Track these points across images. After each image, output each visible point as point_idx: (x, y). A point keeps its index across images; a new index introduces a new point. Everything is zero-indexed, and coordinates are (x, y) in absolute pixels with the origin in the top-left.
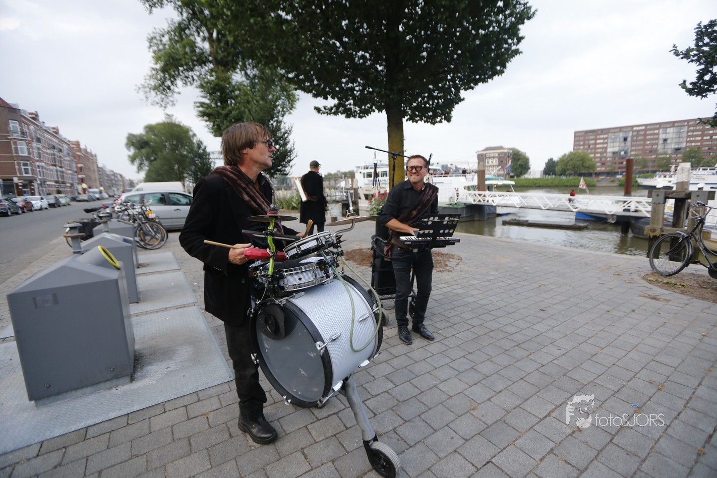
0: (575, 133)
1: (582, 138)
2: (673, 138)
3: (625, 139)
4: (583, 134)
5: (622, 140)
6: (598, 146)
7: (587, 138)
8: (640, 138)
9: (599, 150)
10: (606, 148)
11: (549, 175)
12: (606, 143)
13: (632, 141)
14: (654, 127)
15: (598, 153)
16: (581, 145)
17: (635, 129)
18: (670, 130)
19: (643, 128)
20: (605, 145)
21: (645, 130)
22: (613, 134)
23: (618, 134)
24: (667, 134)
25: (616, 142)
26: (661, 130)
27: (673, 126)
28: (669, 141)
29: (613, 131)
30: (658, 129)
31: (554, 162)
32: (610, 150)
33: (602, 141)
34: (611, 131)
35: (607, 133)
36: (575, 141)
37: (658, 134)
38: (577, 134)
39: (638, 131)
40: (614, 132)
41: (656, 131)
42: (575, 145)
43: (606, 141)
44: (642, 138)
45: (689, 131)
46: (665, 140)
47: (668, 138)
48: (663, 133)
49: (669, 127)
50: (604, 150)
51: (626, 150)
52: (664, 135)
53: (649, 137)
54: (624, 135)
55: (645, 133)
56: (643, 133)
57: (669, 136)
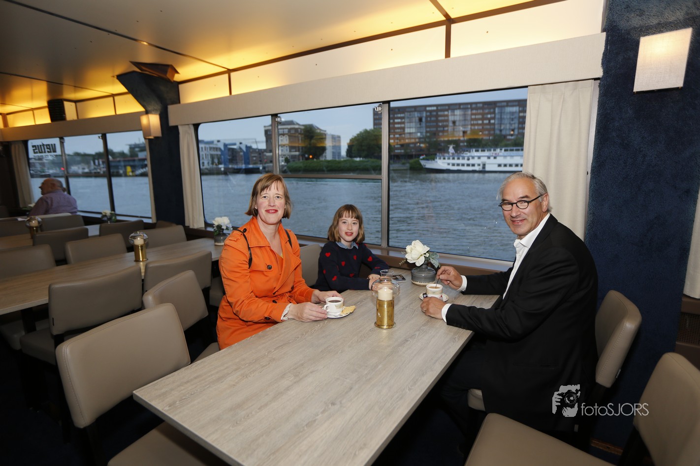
2: (460, 121)
3: (420, 120)
5: (417, 119)
6: (396, 126)
8: (433, 119)
9: (397, 131)
10: (403, 129)
11: (351, 156)
12: (404, 123)
13: (427, 121)
14: (444, 108)
15: (396, 133)
17: (428, 109)
18: (458, 112)
19: (435, 108)
20: (403, 125)
21: (437, 111)
22: (409, 113)
23: (414, 113)
24: (456, 117)
25: (412, 122)
26: (450, 111)
27: (460, 108)
28: (457, 124)
29: (409, 110)
30: (447, 110)
32: (407, 131)
33: (399, 120)
34: (407, 110)
35: (403, 113)
36: (374, 119)
37: (447, 116)
39: (431, 111)
41: (446, 113)
42: (374, 124)
43: (403, 120)
44: (435, 119)
45: (472, 114)
46: (454, 122)
47: (457, 121)
48: (452, 115)
49: (457, 109)
50: (402, 130)
51: (421, 131)
52: (453, 117)
53: (440, 118)
54: (419, 115)
55: (437, 114)
56: (435, 113)
57: (457, 118)
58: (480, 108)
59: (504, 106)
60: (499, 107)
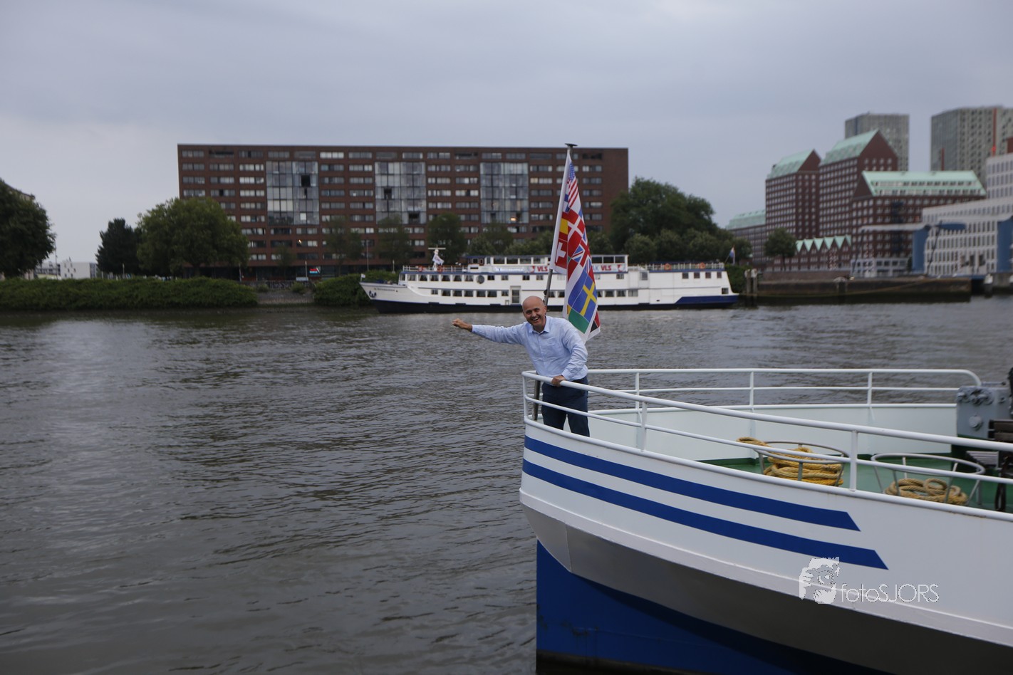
0: (182, 148)
1: (202, 167)
2: (401, 187)
3: (306, 180)
4: (202, 154)
5: (298, 182)
6: (242, 193)
7: (213, 167)
8: (336, 180)
9: (248, 206)
10: (264, 200)
11: (117, 271)
12: (263, 187)
13: (321, 186)
14: (363, 155)
15: (246, 212)
16: (200, 187)
17: (323, 155)
18: (395, 168)
19: (341, 155)
20: (261, 193)
21: (346, 162)
22: (276, 164)
23: (288, 164)
24: (391, 178)
25: (285, 187)
26: (377, 165)
27: (399, 160)
28: (395, 195)
29: (276, 155)
30: (371, 162)
31: (129, 230)
32: (272, 206)
33: (252, 180)
34: (271, 155)
35: (262, 161)
36: (183, 174)
37: (371, 175)
38: (184, 154)
39: (331, 162)
40: (279, 160)
41: (368, 168)
42: (183, 186)
43: (262, 180)
44: (342, 180)
45: (429, 174)
46: (388, 191)
47: (394, 187)
48: (382, 174)
49: (393, 161)
50: (259, 206)
51: (309, 209)
52: (385, 178)
53: (354, 180)
54: (302, 170)
55: (347, 168)
56: (341, 168)
57: (395, 182)
58: (446, 162)
59: (497, 161)
60: (486, 161)
